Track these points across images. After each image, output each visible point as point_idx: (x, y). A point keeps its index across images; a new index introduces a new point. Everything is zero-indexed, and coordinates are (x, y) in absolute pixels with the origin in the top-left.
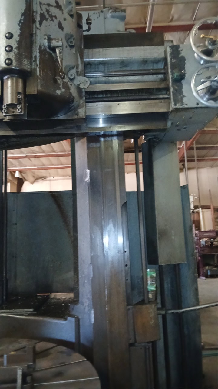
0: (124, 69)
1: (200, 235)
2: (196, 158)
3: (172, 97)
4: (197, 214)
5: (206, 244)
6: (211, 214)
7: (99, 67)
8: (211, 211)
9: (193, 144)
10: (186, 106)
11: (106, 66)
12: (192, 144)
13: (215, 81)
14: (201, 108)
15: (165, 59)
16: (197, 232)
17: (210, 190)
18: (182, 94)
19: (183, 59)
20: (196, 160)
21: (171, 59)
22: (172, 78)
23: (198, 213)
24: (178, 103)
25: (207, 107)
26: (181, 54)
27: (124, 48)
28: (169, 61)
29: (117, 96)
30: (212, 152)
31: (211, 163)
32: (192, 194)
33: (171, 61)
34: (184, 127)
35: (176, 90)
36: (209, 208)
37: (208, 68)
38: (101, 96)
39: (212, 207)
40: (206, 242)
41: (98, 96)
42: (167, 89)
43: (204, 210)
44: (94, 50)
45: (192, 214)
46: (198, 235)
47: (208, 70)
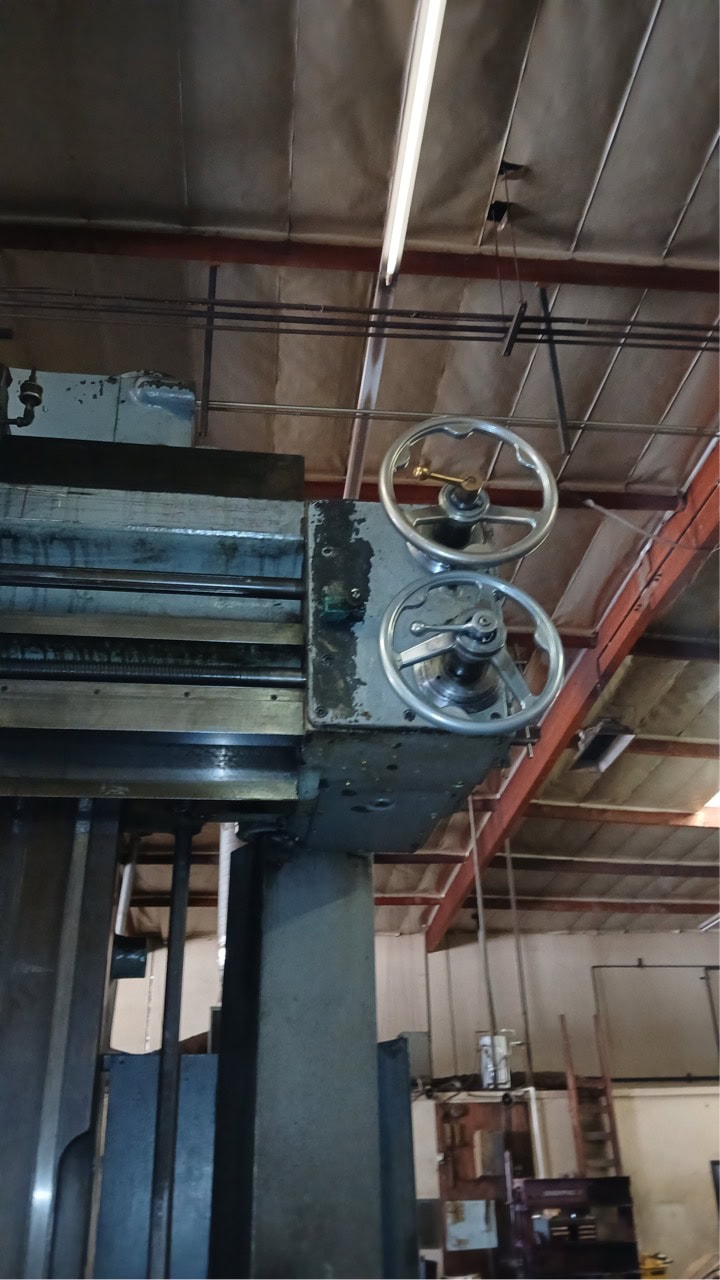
0: (150, 567)
1: (530, 1198)
2: (512, 897)
3: (311, 684)
4: (520, 1108)
5: (551, 1232)
6: (570, 1111)
7: (50, 551)
8: (570, 1097)
9: (502, 850)
10: (363, 721)
11: (79, 551)
12: (500, 846)
13: (466, 633)
14: (425, 731)
15: (302, 547)
16: (518, 1183)
17: (562, 1018)
18: (354, 674)
19: (365, 551)
20: (513, 904)
21: (318, 546)
22: (317, 612)
23: (524, 1103)
24: (335, 707)
25: (440, 731)
26: (357, 532)
27: (154, 495)
28: (311, 553)
29: (106, 660)
30: (570, 879)
31: (567, 916)
32: (503, 1030)
33: (317, 554)
34: (381, 800)
35: (329, 657)
36: (563, 1086)
37: (453, 586)
38: (39, 656)
39: (571, 1082)
40: (552, 1223)
41: (23, 653)
42: (299, 652)
43: (544, 1093)
44: (35, 488)
45: (503, 1107)
46: (524, 1197)
47: (455, 595)
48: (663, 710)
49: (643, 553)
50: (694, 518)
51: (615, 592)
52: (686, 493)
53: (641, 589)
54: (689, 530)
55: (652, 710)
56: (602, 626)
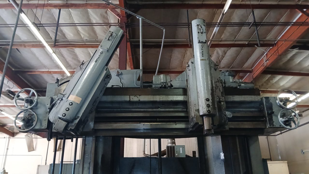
48: (265, 84)
49: (265, 54)
50: (278, 49)
51: (258, 62)
52: (276, 43)
53: (264, 62)
54: (276, 51)
55: (262, 84)
56: (254, 68)
